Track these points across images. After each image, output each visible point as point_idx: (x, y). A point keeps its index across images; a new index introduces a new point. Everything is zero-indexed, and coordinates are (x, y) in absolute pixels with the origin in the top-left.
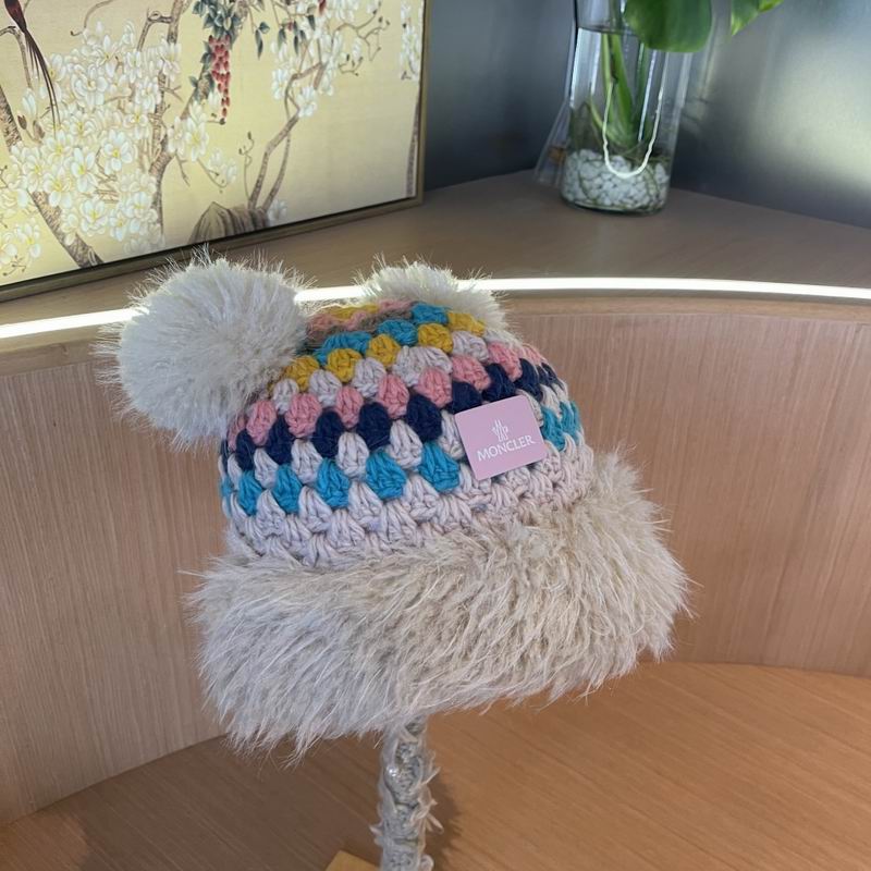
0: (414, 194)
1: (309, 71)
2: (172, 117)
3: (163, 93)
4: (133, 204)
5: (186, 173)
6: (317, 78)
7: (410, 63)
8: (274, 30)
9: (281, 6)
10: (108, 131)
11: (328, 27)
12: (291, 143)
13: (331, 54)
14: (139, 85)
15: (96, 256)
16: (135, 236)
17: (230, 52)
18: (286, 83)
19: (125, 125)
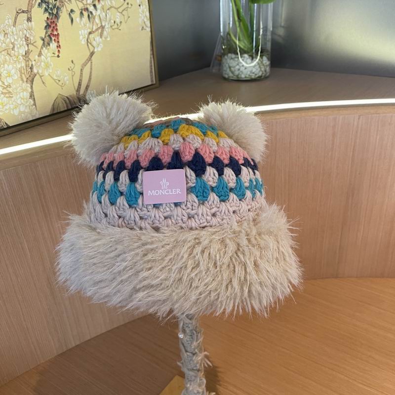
0: (154, 82)
1: (97, 30)
2: (34, 56)
3: (28, 45)
4: (21, 98)
5: (44, 81)
6: (101, 33)
7: (145, 23)
8: (78, 12)
10: (4, 65)
11: (103, 9)
12: (93, 63)
13: (106, 21)
14: (16, 43)
15: (6, 123)
16: (24, 112)
17: (58, 24)
18: (87, 36)
19: (11, 61)
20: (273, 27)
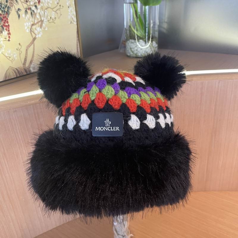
1: (38, 23)
6: (41, 25)
7: (72, 18)
8: (23, 11)
9: (24, 3)
11: (42, 9)
12: (35, 46)
13: (44, 17)
17: (8, 18)
18: (30, 27)
20: (160, 22)
